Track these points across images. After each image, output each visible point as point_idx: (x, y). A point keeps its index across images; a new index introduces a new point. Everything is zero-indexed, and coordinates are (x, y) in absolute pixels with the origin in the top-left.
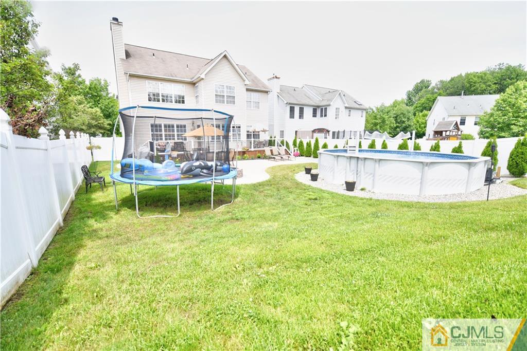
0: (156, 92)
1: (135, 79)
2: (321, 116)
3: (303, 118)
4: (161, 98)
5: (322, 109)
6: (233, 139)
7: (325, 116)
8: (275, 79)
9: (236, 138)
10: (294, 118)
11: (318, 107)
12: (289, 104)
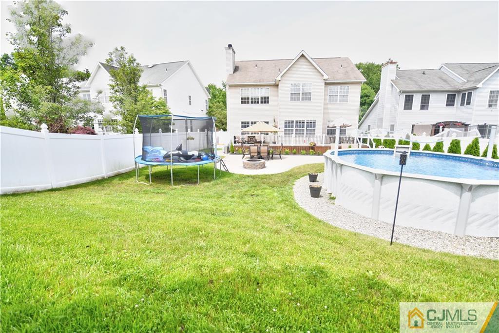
0: (246, 96)
1: (233, 88)
2: (462, 104)
3: (428, 109)
4: (250, 100)
5: (464, 96)
6: (307, 134)
7: (469, 103)
8: (390, 65)
9: (304, 134)
10: (411, 109)
11: (459, 92)
12: (404, 92)
